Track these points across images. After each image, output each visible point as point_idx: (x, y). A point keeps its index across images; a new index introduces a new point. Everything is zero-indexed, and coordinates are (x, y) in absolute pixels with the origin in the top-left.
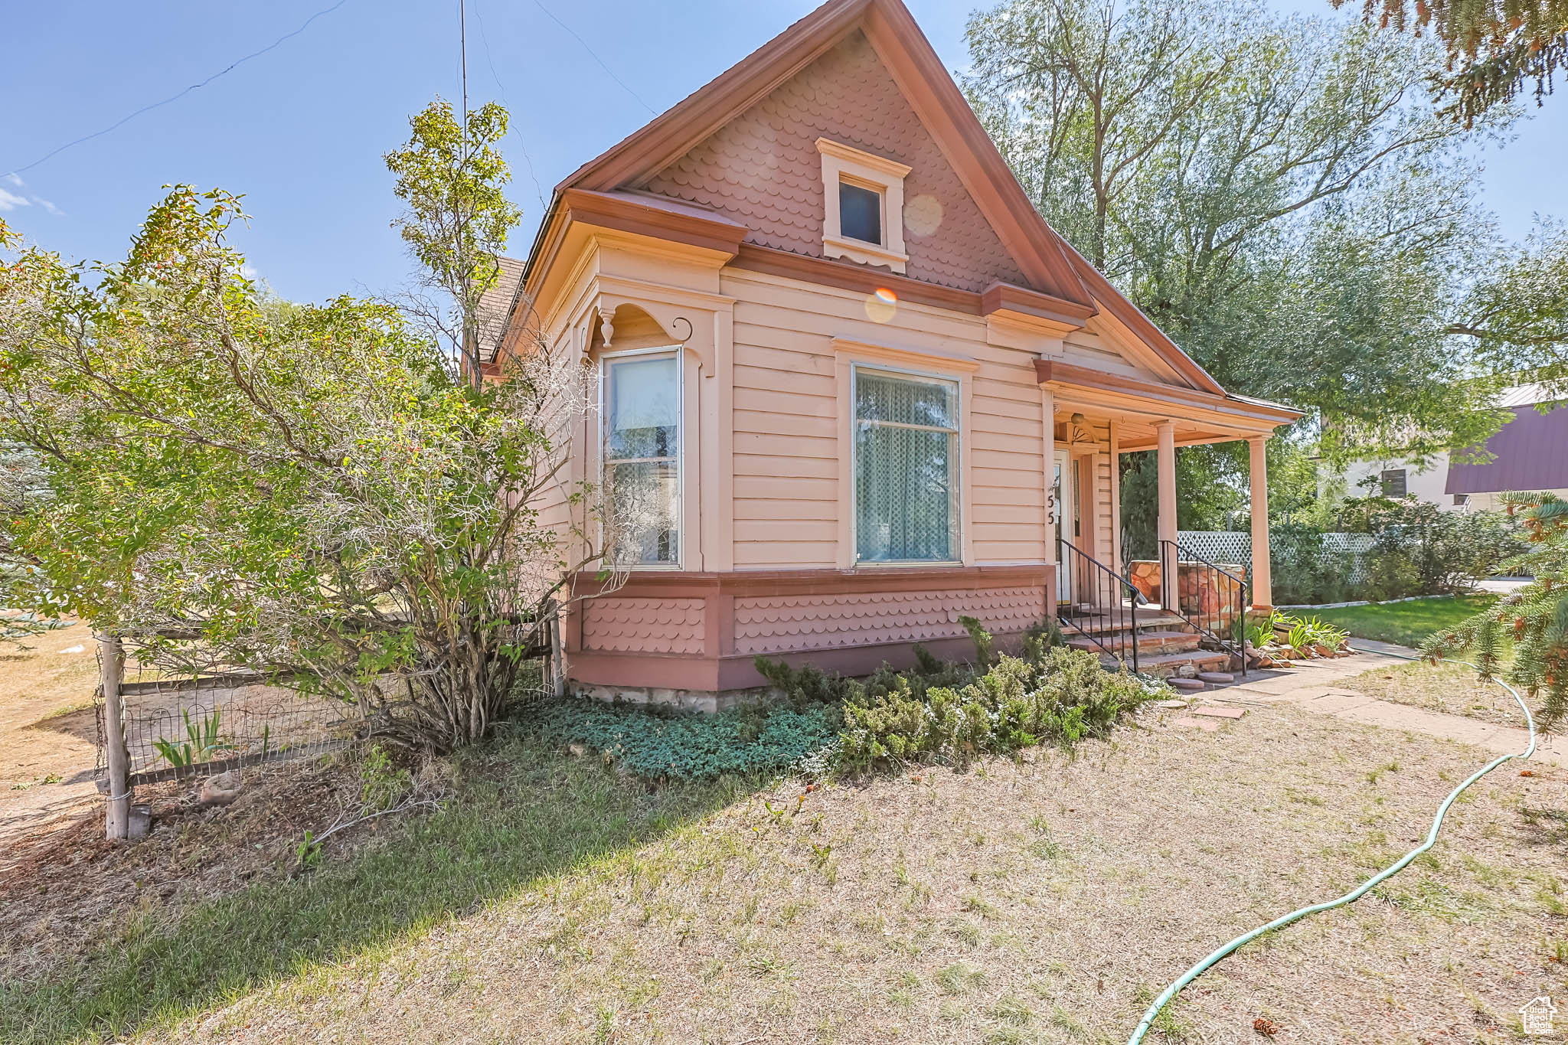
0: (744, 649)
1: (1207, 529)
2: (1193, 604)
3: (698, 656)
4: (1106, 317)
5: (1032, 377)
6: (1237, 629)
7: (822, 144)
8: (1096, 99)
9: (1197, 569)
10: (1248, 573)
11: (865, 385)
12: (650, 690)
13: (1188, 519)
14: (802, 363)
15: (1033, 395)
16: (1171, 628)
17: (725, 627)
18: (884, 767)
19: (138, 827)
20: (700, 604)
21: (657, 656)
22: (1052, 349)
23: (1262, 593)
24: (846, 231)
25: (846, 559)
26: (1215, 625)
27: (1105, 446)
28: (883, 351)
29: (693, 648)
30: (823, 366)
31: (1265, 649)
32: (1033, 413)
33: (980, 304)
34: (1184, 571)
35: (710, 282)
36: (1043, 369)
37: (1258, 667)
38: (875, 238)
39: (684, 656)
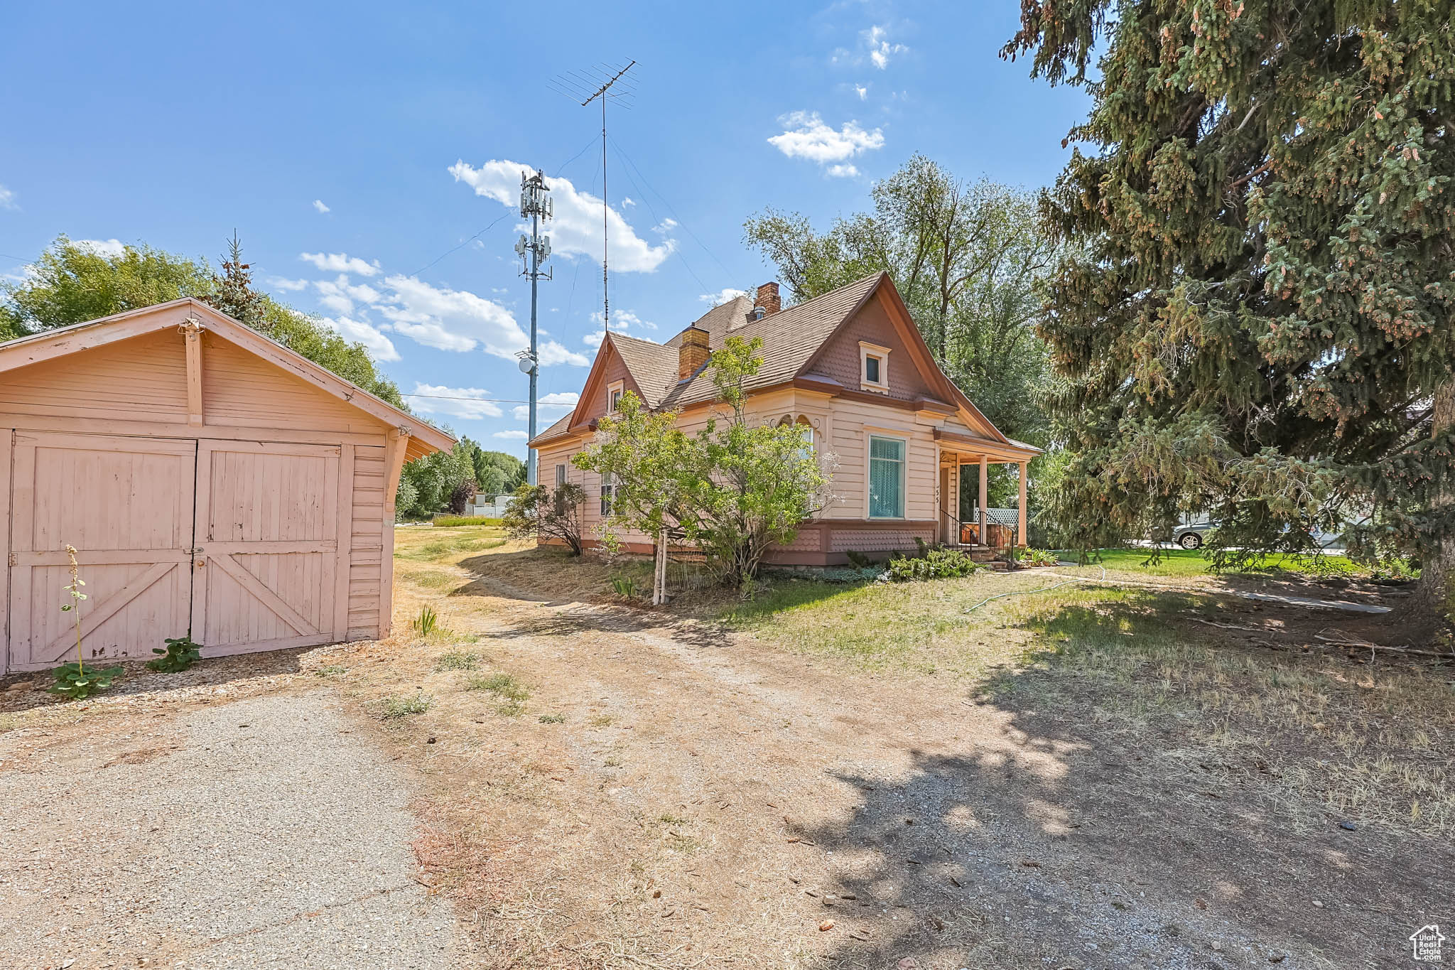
0: (834, 549)
1: (998, 507)
2: (993, 540)
3: (818, 552)
4: (963, 410)
5: (932, 437)
6: (1010, 553)
7: (861, 343)
8: (947, 243)
9: (995, 526)
10: (1017, 527)
11: (875, 444)
12: (795, 566)
13: (992, 503)
14: (853, 435)
15: (932, 445)
16: (983, 552)
17: (827, 540)
18: (903, 579)
19: (668, 600)
20: (817, 531)
21: (800, 552)
22: (939, 423)
23: (1022, 538)
24: (868, 379)
25: (866, 515)
26: (1001, 552)
27: (954, 463)
28: (879, 429)
29: (815, 549)
30: (859, 436)
31: (1022, 561)
32: (932, 453)
33: (914, 406)
34: (989, 527)
35: (826, 404)
36: (937, 434)
37: (1018, 568)
38: (876, 380)
39: (812, 552)
